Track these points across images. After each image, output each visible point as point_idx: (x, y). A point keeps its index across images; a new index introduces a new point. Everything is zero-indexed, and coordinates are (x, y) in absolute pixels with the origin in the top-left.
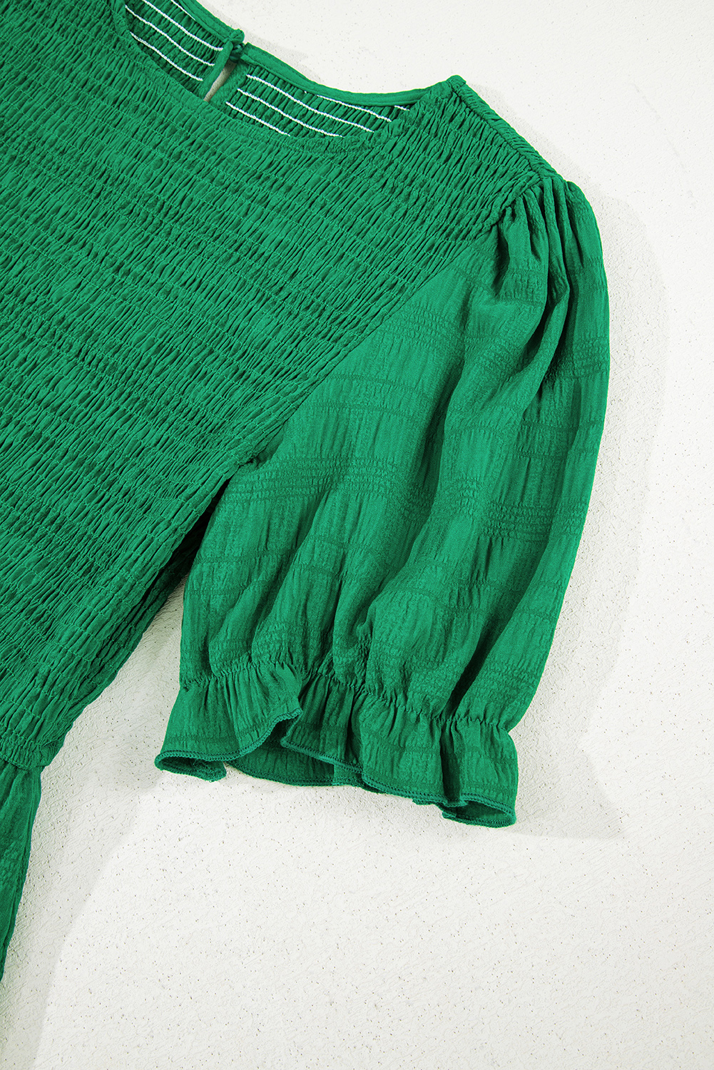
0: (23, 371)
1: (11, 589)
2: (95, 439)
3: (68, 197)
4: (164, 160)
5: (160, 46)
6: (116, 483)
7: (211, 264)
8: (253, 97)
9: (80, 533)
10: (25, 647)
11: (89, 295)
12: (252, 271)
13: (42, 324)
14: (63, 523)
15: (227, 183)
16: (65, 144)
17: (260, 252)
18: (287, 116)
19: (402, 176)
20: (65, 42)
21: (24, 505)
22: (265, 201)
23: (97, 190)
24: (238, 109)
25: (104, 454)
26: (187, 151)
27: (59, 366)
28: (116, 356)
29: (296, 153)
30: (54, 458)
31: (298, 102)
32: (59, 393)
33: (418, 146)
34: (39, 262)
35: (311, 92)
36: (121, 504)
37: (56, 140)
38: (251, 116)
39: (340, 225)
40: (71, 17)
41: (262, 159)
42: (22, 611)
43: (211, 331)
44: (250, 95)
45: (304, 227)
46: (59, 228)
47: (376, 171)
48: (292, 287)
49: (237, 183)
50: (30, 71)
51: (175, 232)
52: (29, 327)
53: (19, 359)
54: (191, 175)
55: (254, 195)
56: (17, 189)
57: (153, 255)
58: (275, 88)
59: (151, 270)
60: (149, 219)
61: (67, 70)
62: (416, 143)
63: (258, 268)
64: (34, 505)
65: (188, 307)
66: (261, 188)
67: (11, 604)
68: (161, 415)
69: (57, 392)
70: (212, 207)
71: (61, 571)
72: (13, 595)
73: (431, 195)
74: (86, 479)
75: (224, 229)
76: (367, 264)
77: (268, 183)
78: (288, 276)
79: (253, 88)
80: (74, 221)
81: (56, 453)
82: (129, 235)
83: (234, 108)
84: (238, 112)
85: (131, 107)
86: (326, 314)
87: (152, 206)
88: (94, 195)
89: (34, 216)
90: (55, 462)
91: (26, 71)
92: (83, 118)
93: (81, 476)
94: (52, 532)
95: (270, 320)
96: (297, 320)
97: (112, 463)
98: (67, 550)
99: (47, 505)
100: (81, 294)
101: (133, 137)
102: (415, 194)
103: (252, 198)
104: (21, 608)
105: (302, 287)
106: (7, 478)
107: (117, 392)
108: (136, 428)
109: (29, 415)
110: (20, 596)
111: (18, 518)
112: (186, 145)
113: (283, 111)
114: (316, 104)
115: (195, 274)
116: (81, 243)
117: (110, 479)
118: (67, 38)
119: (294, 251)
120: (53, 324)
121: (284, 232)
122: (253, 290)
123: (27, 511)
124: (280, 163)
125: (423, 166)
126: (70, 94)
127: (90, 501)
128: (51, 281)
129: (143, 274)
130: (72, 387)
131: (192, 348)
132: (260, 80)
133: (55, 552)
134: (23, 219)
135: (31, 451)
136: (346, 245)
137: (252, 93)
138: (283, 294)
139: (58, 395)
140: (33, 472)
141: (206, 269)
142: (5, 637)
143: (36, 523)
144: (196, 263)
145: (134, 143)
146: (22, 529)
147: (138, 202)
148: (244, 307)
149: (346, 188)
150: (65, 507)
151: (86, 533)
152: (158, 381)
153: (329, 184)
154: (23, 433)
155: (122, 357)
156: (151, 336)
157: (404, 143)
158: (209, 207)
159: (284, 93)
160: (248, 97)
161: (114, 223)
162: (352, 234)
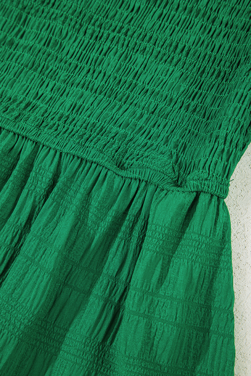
1: (169, 96)
6: (217, 19)
9: (202, 55)
10: (192, 128)
14: (189, 50)
21: (161, 43)
30: (171, 10)
36: (226, 31)
42: (181, 107)
64: (168, 42)
67: (172, 105)
71: (197, 80)
72: (171, 100)
74: (197, 20)
81: (172, 8)
90: (173, 13)
93: (193, 19)
94: (184, 57)
97: (211, 7)
98: (197, 66)
99: (176, 40)
104: (180, 106)
106: (144, 28)
110: (176, 99)
111: (160, 52)
117: (212, 17)
123: (164, 46)
127: (203, 33)
133: (190, 68)
135: (154, 10)
140: (161, 22)
142: (176, 125)
143: (171, 53)
146: (165, 58)
150: (188, 40)
151: (206, 54)
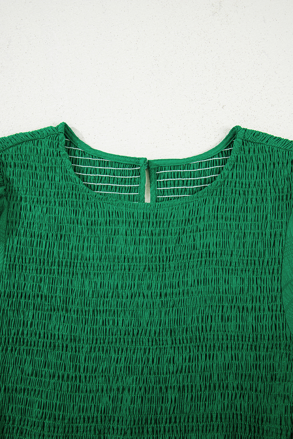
0: (156, 364)
2: (208, 374)
3: (117, 278)
4: (147, 239)
5: (108, 182)
7: (196, 270)
8: (165, 180)
11: (158, 315)
12: (214, 263)
13: (149, 340)
15: (178, 231)
16: (99, 255)
17: (211, 252)
18: (185, 179)
19: (244, 186)
20: (66, 209)
22: (198, 230)
23: (127, 268)
24: (163, 188)
25: (216, 376)
26: (153, 229)
27: (169, 352)
28: (188, 333)
29: (196, 201)
31: (185, 171)
32: (177, 364)
33: (242, 170)
34: (127, 313)
35: (186, 164)
37: (94, 255)
38: (171, 188)
39: (235, 221)
40: (60, 196)
41: (185, 213)
43: (217, 298)
44: (164, 180)
45: (221, 231)
46: (124, 294)
47: (232, 190)
48: (235, 259)
49: (182, 229)
50: (61, 231)
51: (172, 266)
52: (144, 344)
53: (151, 360)
54: (162, 238)
55: (192, 229)
56: (94, 287)
57: (170, 281)
58: (172, 171)
59: (174, 288)
60: (158, 267)
61: (76, 221)
62: (240, 169)
63: (215, 259)
65: (200, 294)
66: (193, 225)
68: (225, 346)
69: (176, 364)
70: (179, 246)
73: (261, 186)
75: (190, 252)
76: (257, 231)
77: (194, 221)
78: (230, 256)
79: (163, 176)
80: (127, 287)
82: (155, 279)
83: (161, 189)
84: (164, 189)
85: (116, 223)
86: (257, 263)
87: (155, 261)
88: (127, 270)
89: (110, 295)
91: (59, 231)
92: (98, 239)
95: (236, 278)
96: (247, 272)
100: (154, 316)
101: (126, 236)
102: (255, 190)
103: (192, 232)
105: (238, 256)
107: (200, 348)
108: (219, 358)
109: (173, 380)
112: (151, 226)
113: (181, 178)
114: (192, 167)
115: (193, 278)
116: (138, 294)
118: (65, 207)
119: (225, 244)
120: (153, 337)
121: (215, 238)
122: (221, 270)
124: (193, 210)
125: (250, 177)
126: (85, 231)
128: (138, 319)
129: (172, 291)
130: (181, 358)
131: (215, 310)
132: (164, 172)
134: (106, 299)
136: (243, 228)
137: (164, 178)
138: (233, 264)
139: (177, 365)
141: (196, 272)
144: (190, 273)
145: (129, 238)
147: (149, 263)
148: (222, 279)
149: (226, 204)
152: (212, 333)
153: (218, 207)
154: (176, 390)
155: (191, 332)
156: (195, 316)
157: (236, 171)
158: (178, 246)
159: (176, 171)
160: (163, 181)
161: (145, 277)
162: (242, 221)
